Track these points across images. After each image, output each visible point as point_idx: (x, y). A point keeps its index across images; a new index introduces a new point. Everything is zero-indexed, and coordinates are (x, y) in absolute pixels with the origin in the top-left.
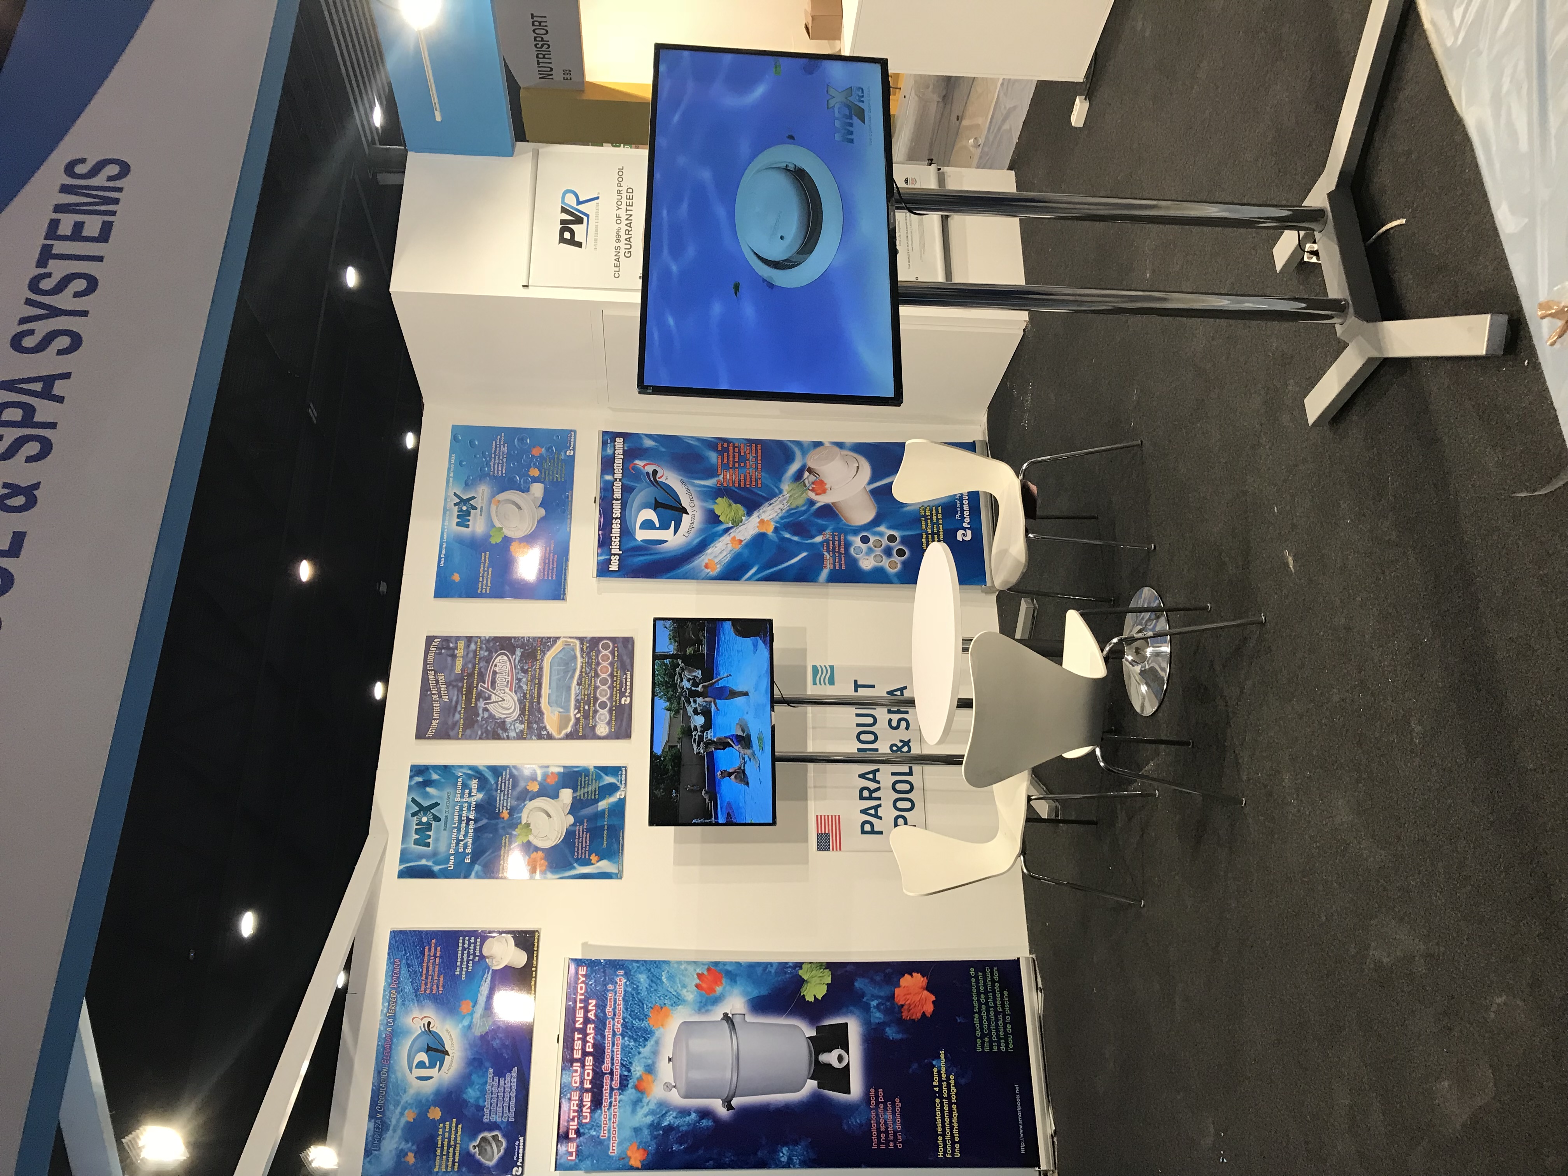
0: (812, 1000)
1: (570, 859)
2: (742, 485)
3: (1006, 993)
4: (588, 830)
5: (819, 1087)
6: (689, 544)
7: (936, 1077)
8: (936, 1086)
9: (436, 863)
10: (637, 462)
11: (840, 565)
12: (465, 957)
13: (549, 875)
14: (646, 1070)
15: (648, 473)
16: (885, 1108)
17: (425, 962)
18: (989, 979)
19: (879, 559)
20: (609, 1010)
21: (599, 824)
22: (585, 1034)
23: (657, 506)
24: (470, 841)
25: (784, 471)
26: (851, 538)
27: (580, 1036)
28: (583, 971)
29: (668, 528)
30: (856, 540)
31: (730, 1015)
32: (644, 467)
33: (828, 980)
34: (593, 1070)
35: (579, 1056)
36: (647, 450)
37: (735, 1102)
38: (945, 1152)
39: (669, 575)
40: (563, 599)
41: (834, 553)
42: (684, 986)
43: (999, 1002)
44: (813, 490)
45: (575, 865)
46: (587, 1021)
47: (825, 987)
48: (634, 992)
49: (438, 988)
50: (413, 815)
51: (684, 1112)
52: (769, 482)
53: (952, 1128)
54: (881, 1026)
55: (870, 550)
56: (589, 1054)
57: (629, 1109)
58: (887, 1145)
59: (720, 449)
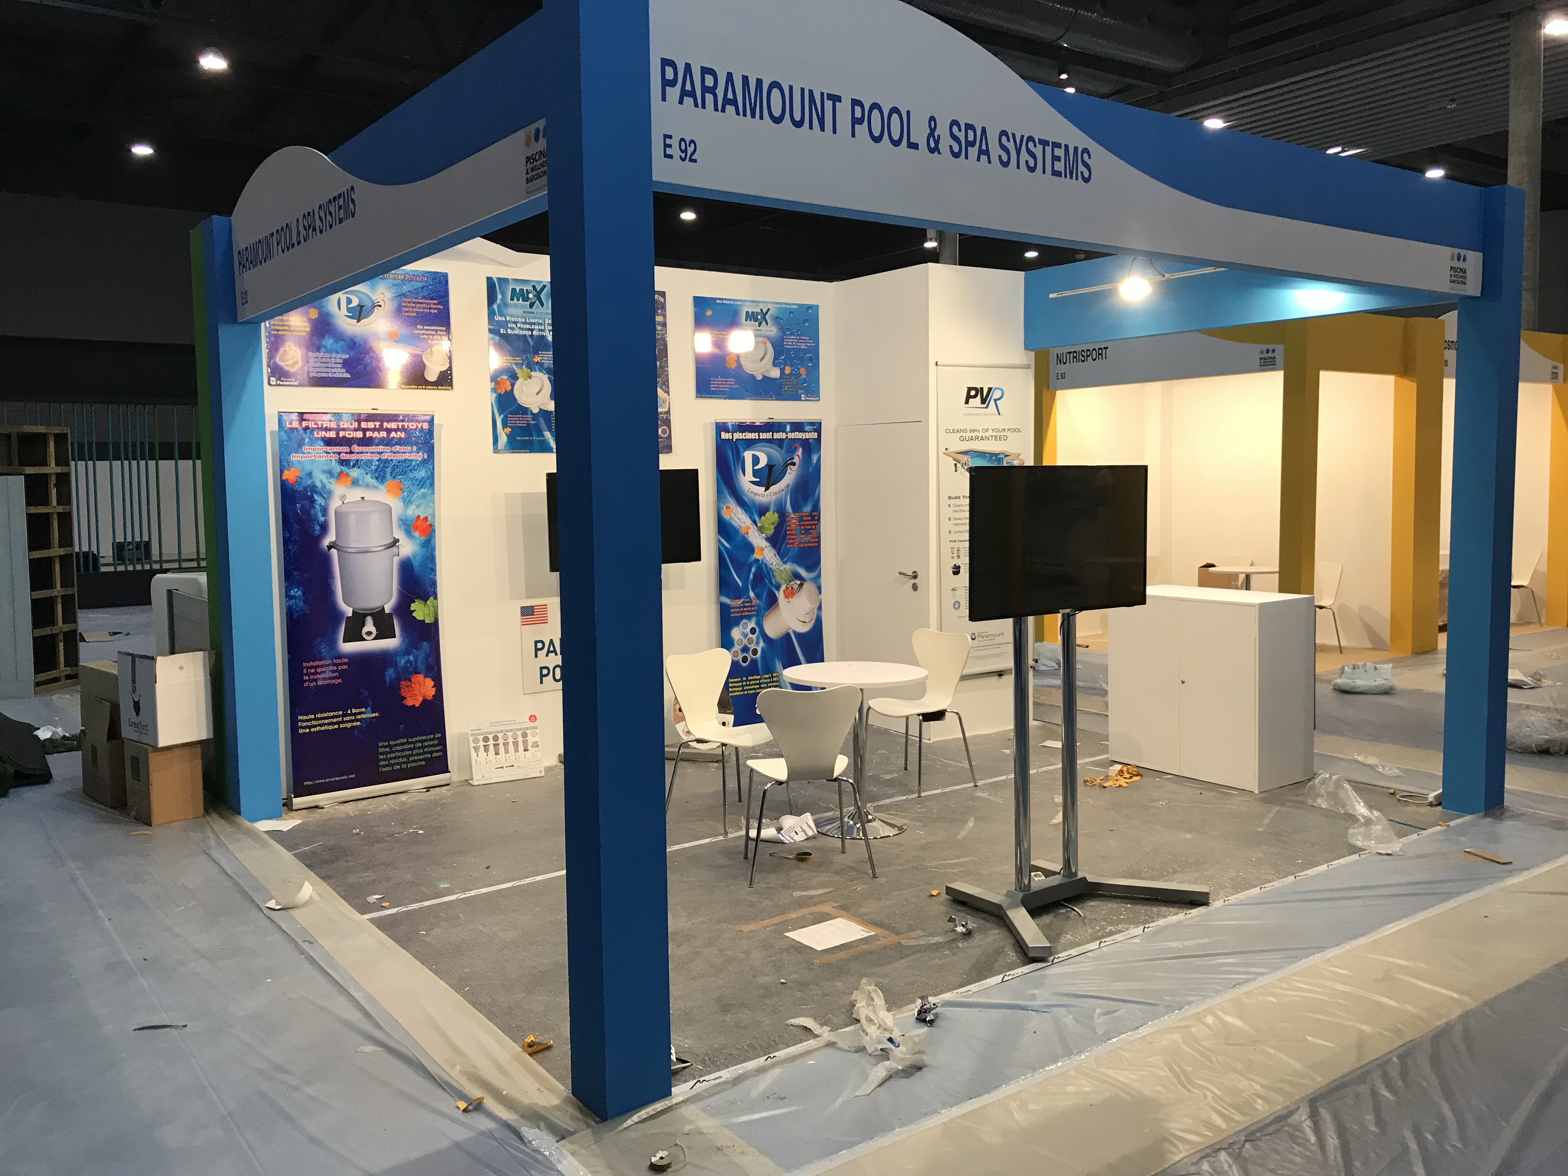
0: (412, 609)
1: (508, 411)
2: (788, 533)
3: (423, 763)
4: (529, 424)
5: (347, 617)
6: (743, 492)
7: (358, 711)
8: (351, 711)
9: (499, 306)
10: (801, 449)
11: (734, 613)
12: (431, 332)
13: (494, 395)
14: (354, 480)
15: (793, 458)
16: (334, 671)
17: (425, 301)
18: (433, 749)
19: (740, 642)
20: (398, 448)
21: (534, 433)
22: (379, 430)
23: (770, 466)
24: (517, 332)
25: (800, 565)
26: (754, 620)
27: (377, 427)
28: (426, 426)
29: (754, 476)
30: (752, 624)
31: (397, 544)
32: (798, 455)
33: (427, 621)
34: (353, 438)
35: (362, 427)
36: (810, 457)
37: (334, 551)
38: (302, 721)
39: (720, 478)
40: (697, 397)
41: (742, 607)
42: (418, 507)
43: (416, 758)
44: (787, 588)
45: (502, 416)
46: (389, 431)
47: (422, 619)
48: (411, 467)
49: (407, 312)
50: (534, 287)
51: (325, 511)
52: (791, 553)
53: (321, 725)
54: (394, 664)
55: (745, 635)
56: (365, 434)
57: (325, 468)
58: (308, 674)
59: (814, 514)
